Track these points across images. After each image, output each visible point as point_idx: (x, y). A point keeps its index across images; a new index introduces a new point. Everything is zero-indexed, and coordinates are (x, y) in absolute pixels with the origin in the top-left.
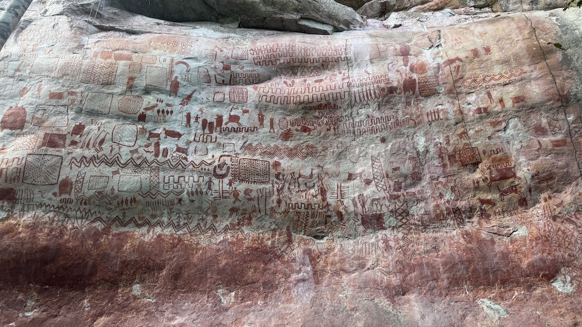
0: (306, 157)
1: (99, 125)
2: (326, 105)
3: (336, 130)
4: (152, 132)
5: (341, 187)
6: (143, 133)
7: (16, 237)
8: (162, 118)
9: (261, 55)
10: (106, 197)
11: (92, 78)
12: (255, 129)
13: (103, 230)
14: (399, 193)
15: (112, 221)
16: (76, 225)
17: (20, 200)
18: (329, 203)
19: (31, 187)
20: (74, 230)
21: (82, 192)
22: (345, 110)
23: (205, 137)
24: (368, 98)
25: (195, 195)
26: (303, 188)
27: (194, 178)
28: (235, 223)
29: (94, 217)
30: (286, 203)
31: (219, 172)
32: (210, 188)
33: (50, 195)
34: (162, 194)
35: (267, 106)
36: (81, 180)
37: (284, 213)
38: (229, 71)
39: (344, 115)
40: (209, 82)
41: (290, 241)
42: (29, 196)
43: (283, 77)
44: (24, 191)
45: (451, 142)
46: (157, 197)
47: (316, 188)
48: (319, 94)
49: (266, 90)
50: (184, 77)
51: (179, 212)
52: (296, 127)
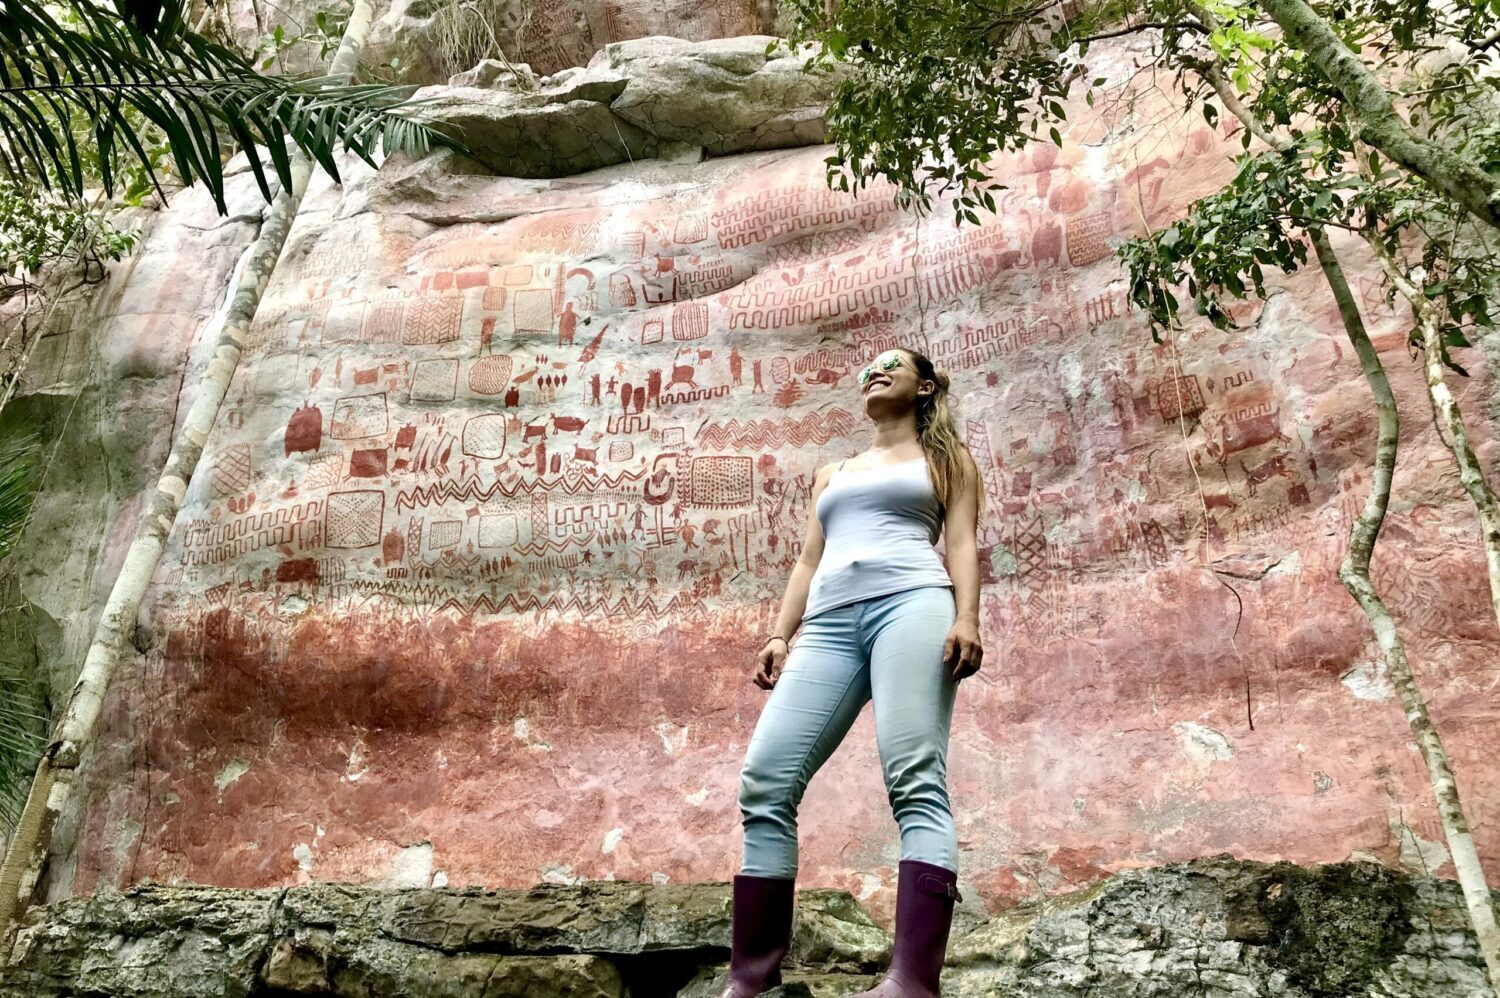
0: (827, 439)
1: (440, 423)
2: (867, 316)
4: (531, 424)
6: (516, 429)
7: (324, 645)
8: (547, 394)
9: (733, 224)
10: (460, 560)
11: (422, 332)
12: (725, 391)
13: (461, 621)
14: (1025, 499)
15: (474, 605)
16: (415, 616)
17: (325, 579)
19: (339, 553)
20: (413, 626)
21: (421, 554)
22: (909, 321)
23: (628, 421)
24: (956, 285)
25: (613, 542)
27: (608, 508)
28: (689, 592)
29: (444, 598)
30: (787, 542)
31: (655, 491)
32: (638, 526)
33: (369, 564)
34: (554, 546)
35: (746, 336)
36: (416, 532)
37: (783, 564)
38: (670, 273)
39: (907, 332)
40: (632, 303)
42: (338, 570)
43: (781, 263)
44: (329, 561)
45: (1140, 367)
46: (548, 553)
48: (850, 292)
49: (745, 300)
50: (584, 301)
51: (588, 578)
52: (807, 374)
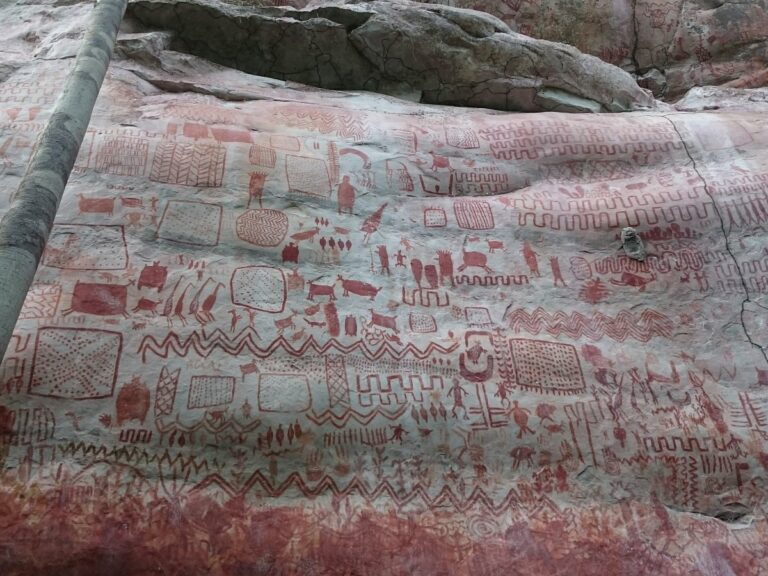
0: (649, 337)
1: (200, 268)
2: (669, 230)
3: (703, 280)
4: (315, 283)
5: (748, 399)
6: (298, 285)
7: (16, 528)
8: (331, 255)
9: (503, 140)
10: (231, 425)
12: (524, 280)
13: (229, 504)
15: (246, 484)
16: (161, 494)
17: (20, 436)
18: (735, 437)
19: (49, 403)
20: (159, 508)
21: (174, 413)
22: (713, 240)
23: (424, 295)
24: (757, 215)
25: (431, 418)
26: (665, 403)
27: (420, 380)
28: (529, 485)
29: (203, 473)
30: (637, 437)
31: (472, 367)
32: (458, 402)
33: (94, 422)
34: (358, 417)
35: (538, 234)
36: (169, 386)
37: (638, 461)
38: (446, 170)
39: (712, 249)
40: (410, 188)
41: (667, 527)
42: (43, 426)
43: (554, 181)
44: (31, 413)
46: (349, 425)
47: (694, 401)
48: (649, 208)
49: (529, 203)
50: (361, 177)
51: (398, 459)
52: (610, 275)
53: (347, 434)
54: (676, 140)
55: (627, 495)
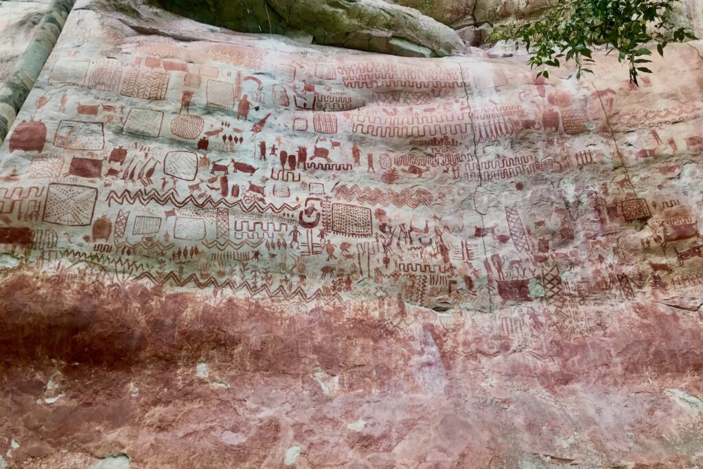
0: (417, 205)
1: (146, 151)
2: (442, 140)
3: (456, 172)
4: (217, 163)
5: (466, 244)
6: (205, 164)
7: (33, 294)
8: (229, 146)
9: (352, 75)
10: (157, 245)
11: (136, 90)
12: (349, 167)
13: (153, 289)
14: (546, 254)
15: (165, 279)
16: (115, 281)
17: (38, 245)
18: (453, 265)
19: (54, 227)
20: (114, 288)
21: (125, 237)
22: (467, 147)
23: (285, 174)
24: (497, 132)
25: (276, 247)
26: (416, 244)
27: (274, 225)
28: (329, 287)
29: (140, 271)
30: (396, 263)
31: (306, 219)
32: (295, 239)
33: (80, 239)
34: (233, 245)
35: (363, 139)
36: (123, 221)
37: (393, 276)
38: (312, 93)
39: (466, 153)
40: (287, 104)
41: (403, 313)
42: (51, 239)
43: (381, 103)
44: (44, 232)
45: (610, 191)
46: (227, 249)
47: (434, 244)
48: (432, 125)
49: (361, 118)
50: (255, 96)
51: (255, 270)
52: (402, 166)
53: (226, 254)
54: (460, 81)
55: (384, 294)
